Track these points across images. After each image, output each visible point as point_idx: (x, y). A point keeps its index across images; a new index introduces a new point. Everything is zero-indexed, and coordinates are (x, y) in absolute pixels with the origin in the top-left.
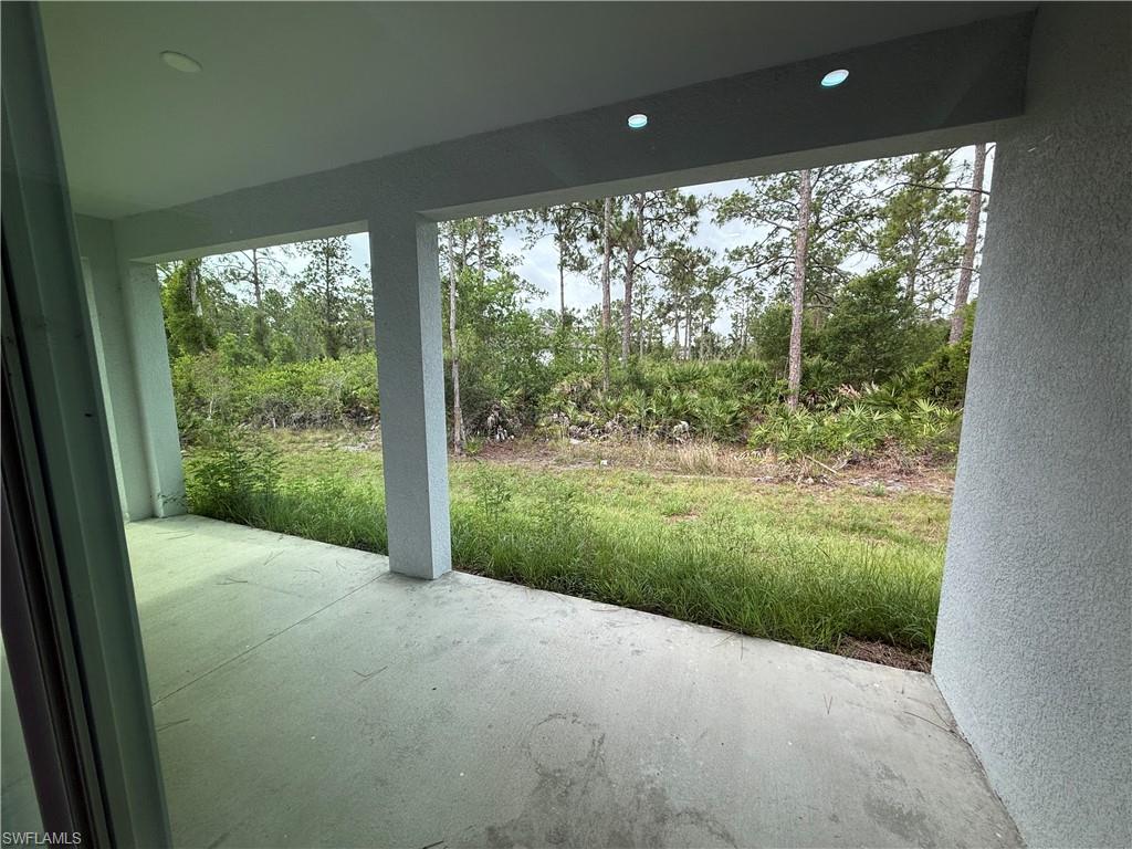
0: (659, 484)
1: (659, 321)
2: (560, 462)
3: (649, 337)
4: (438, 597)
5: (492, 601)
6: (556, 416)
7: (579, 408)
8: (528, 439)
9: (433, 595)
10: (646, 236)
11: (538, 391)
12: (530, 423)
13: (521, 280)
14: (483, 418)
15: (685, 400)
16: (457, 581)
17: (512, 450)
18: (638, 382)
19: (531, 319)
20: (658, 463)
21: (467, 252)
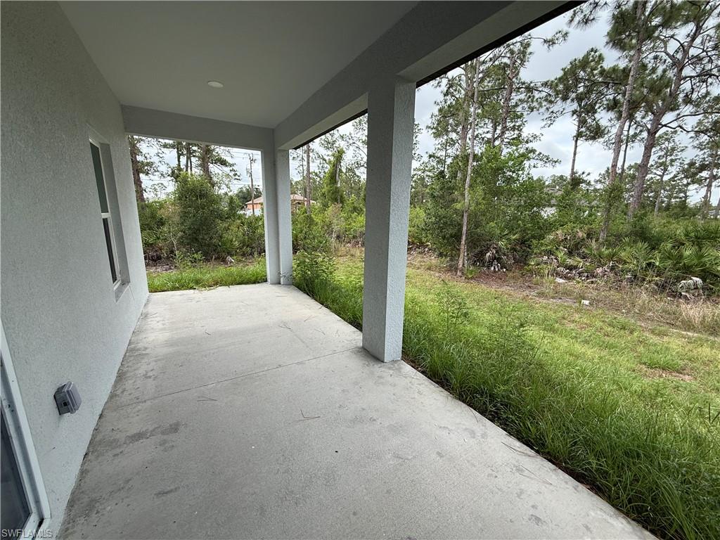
0: (647, 334)
1: (685, 181)
2: (541, 295)
3: (670, 197)
4: (380, 377)
5: (416, 395)
6: (545, 258)
7: (570, 254)
8: (518, 273)
9: (378, 374)
10: (682, 95)
11: (534, 237)
12: (522, 261)
13: (537, 153)
14: (482, 254)
15: (702, 256)
16: (399, 369)
17: (502, 279)
18: (641, 234)
19: (544, 183)
20: (651, 314)
21: (496, 136)
